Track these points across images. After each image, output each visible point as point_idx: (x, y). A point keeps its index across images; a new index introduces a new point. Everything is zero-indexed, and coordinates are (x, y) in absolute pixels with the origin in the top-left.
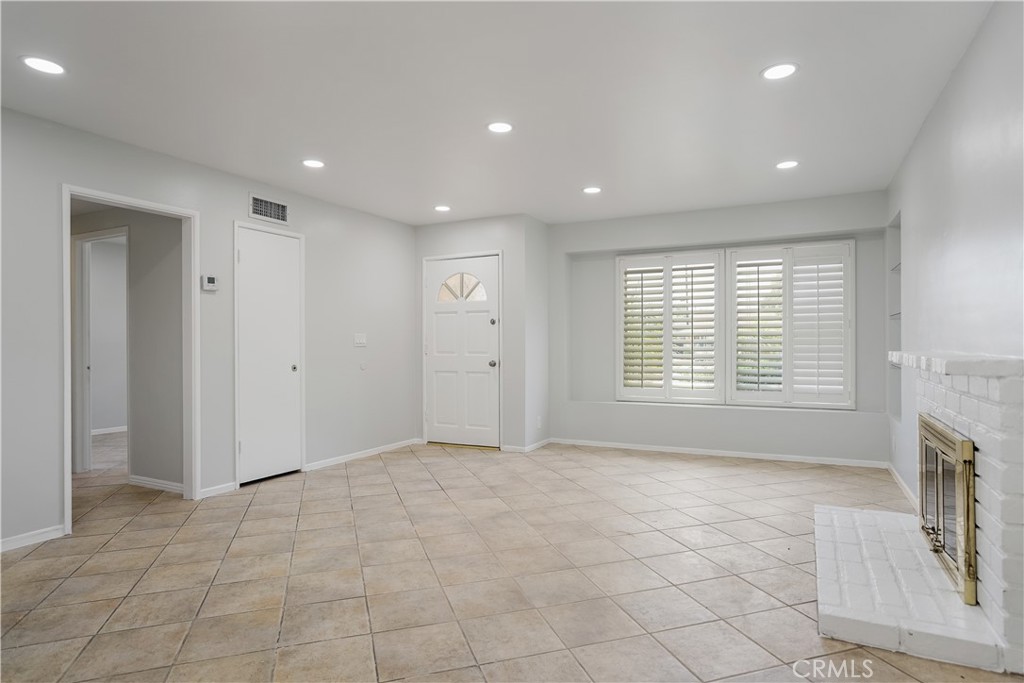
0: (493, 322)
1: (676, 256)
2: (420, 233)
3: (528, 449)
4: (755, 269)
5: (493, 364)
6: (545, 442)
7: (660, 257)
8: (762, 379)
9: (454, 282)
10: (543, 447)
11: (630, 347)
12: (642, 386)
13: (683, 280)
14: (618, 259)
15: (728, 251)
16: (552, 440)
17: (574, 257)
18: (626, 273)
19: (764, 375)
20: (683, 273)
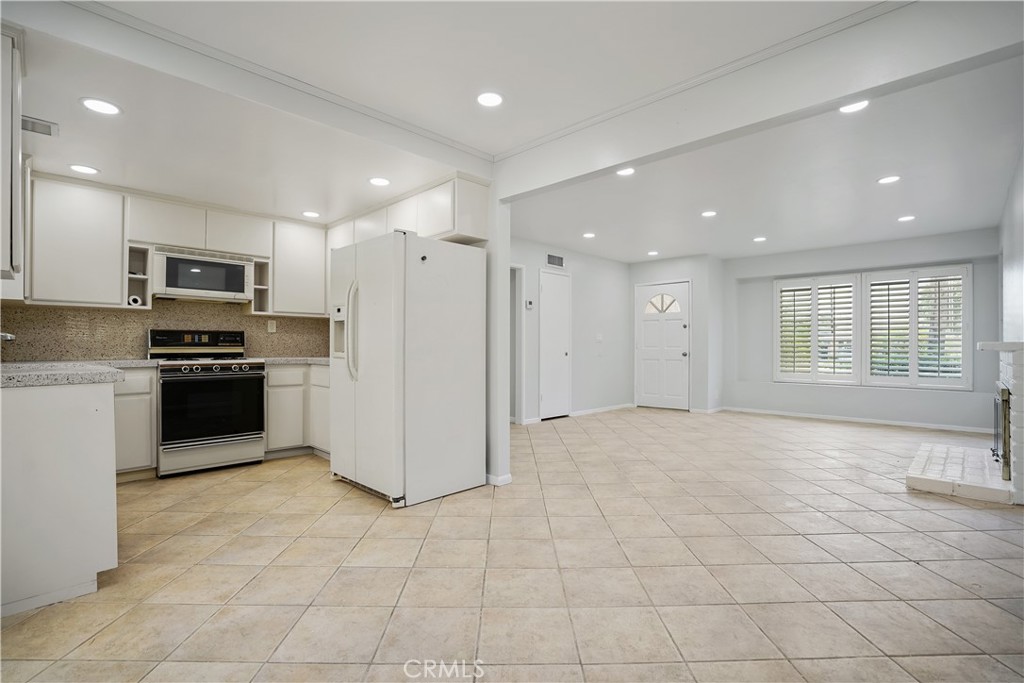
0: (685, 327)
1: (821, 279)
2: (633, 268)
3: (709, 411)
4: (886, 287)
5: (685, 355)
6: (719, 409)
7: (809, 279)
8: (891, 367)
9: (657, 301)
10: (720, 412)
11: (784, 344)
12: (794, 371)
13: (829, 296)
14: (775, 282)
15: (864, 275)
16: (725, 408)
17: (742, 282)
18: (782, 291)
19: (893, 365)
20: (829, 290)
